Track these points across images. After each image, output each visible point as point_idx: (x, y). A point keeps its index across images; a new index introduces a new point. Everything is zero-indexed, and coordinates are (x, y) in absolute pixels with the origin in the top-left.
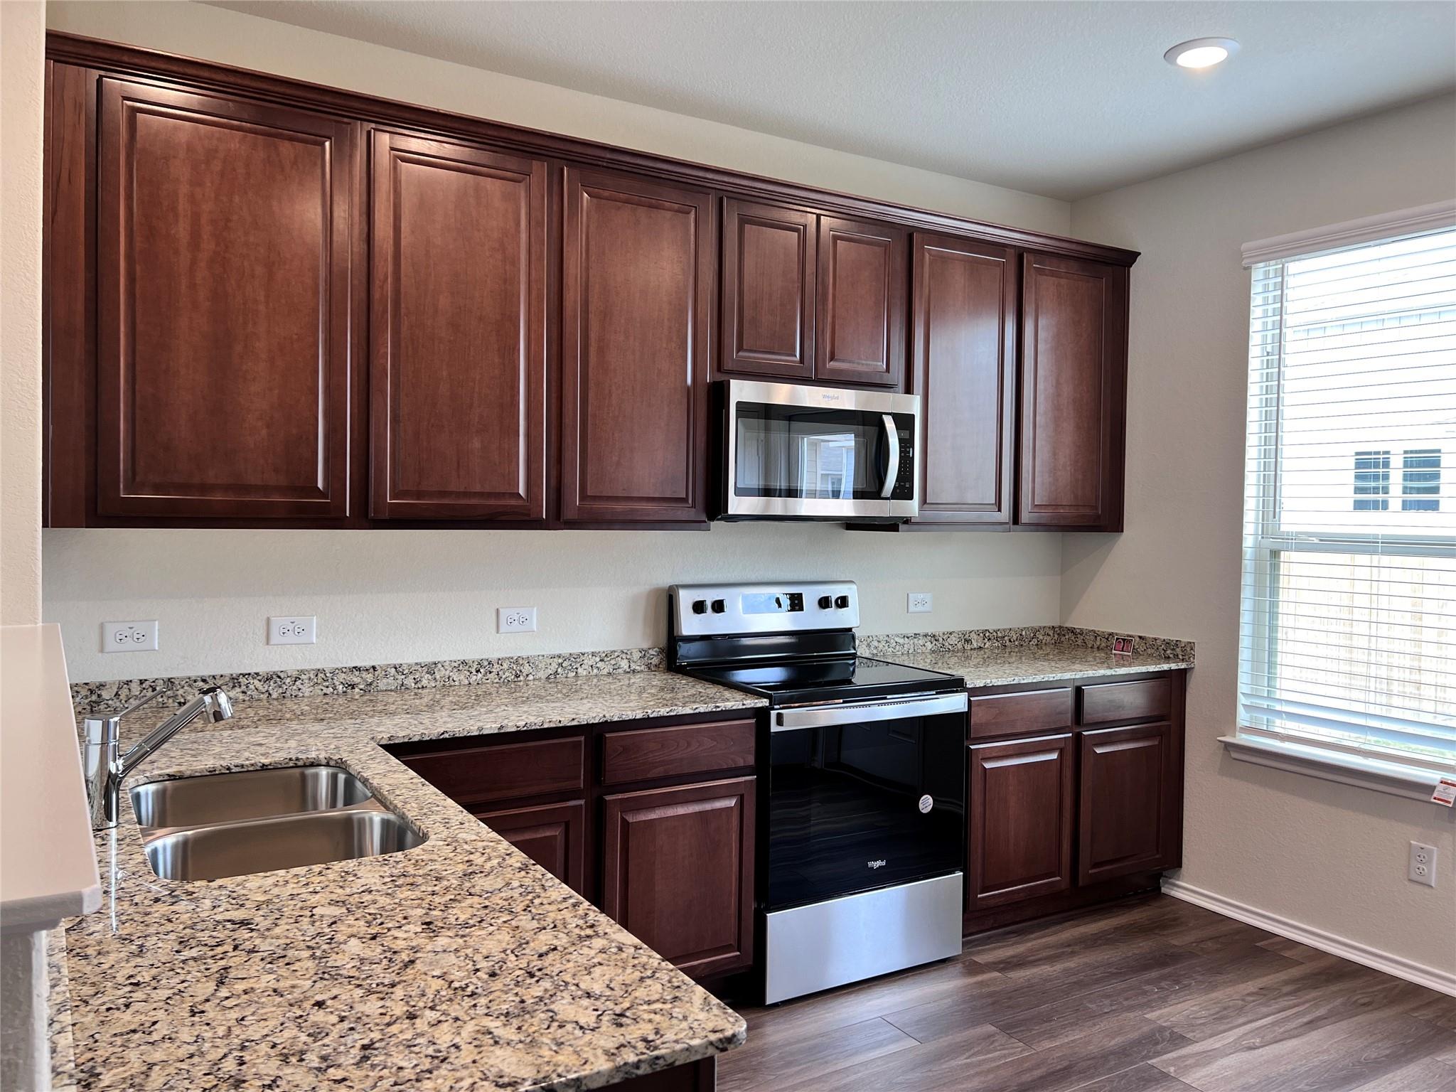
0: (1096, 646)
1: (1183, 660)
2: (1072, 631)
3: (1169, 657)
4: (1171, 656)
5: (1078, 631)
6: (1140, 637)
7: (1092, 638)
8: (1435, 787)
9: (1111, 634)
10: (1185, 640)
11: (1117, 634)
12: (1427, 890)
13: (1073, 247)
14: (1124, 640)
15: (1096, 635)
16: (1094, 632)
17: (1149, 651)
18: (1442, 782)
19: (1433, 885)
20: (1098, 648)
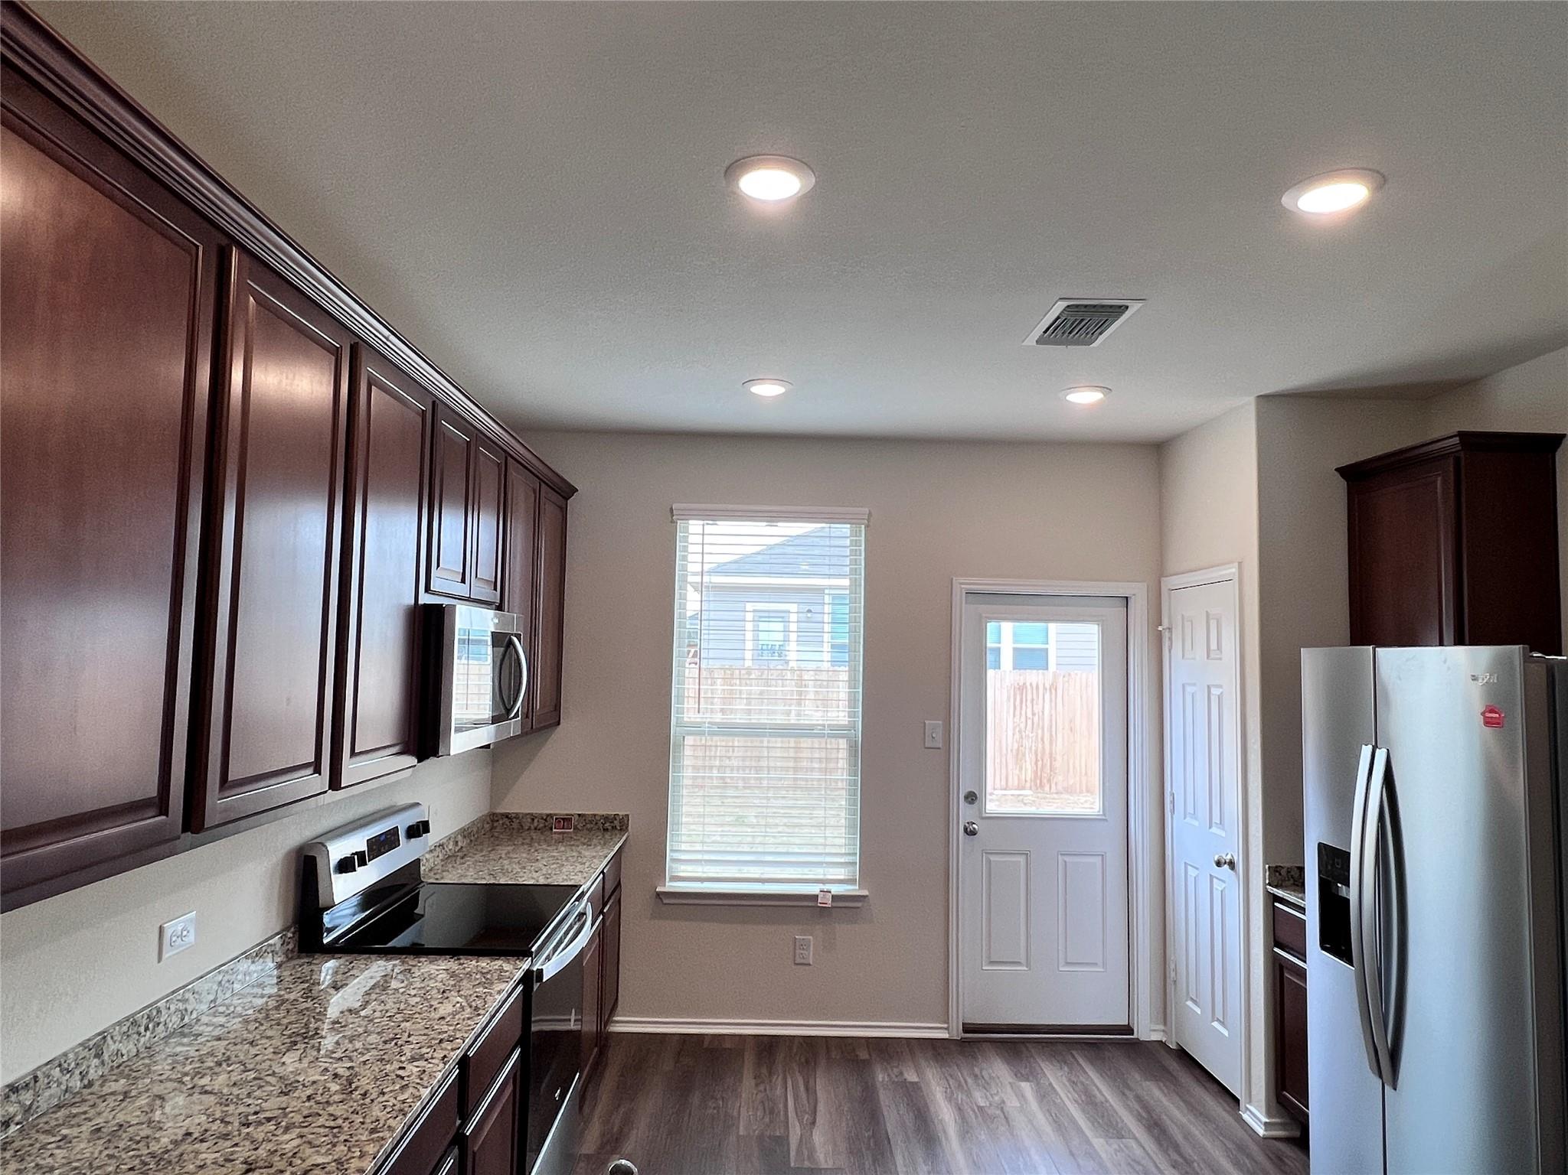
0: (532, 827)
1: (621, 830)
2: (507, 816)
3: (607, 829)
4: (610, 828)
5: (513, 815)
6: (579, 815)
7: (529, 820)
8: (817, 896)
9: (550, 816)
10: (621, 813)
11: (555, 815)
12: (807, 968)
13: (550, 474)
14: (563, 819)
15: (533, 817)
16: (532, 814)
17: (588, 826)
18: (821, 891)
19: (811, 963)
20: (536, 829)
